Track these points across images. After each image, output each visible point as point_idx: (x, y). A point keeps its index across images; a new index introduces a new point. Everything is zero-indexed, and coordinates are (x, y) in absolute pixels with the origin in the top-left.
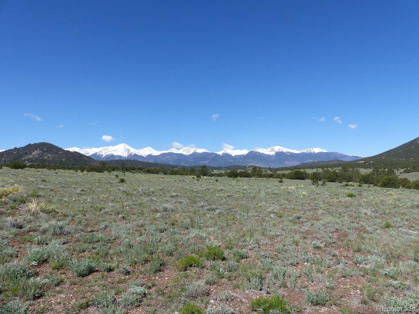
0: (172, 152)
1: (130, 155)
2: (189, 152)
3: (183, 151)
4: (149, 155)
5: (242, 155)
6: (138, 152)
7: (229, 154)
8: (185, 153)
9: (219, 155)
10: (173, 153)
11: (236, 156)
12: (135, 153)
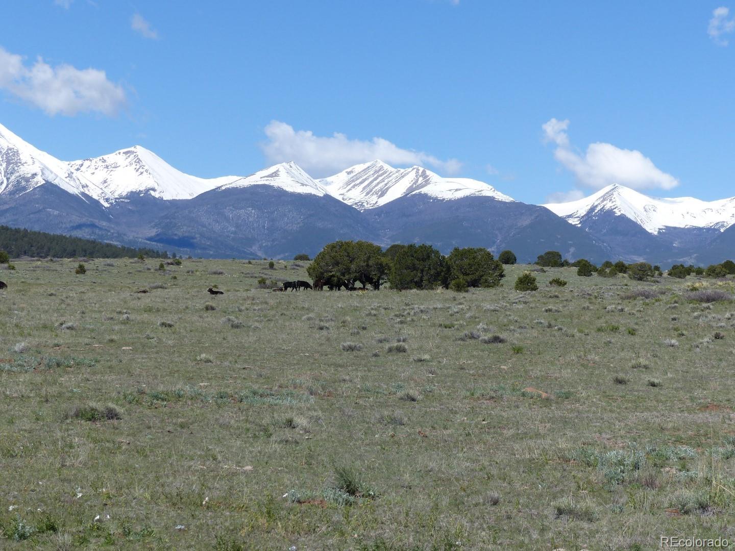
0: (275, 183)
1: (18, 188)
2: (383, 193)
3: (348, 184)
4: (134, 197)
5: (709, 229)
6: (70, 175)
7: (629, 221)
8: (354, 197)
9: (561, 223)
10: (280, 195)
11: (670, 233)
12: (50, 178)
